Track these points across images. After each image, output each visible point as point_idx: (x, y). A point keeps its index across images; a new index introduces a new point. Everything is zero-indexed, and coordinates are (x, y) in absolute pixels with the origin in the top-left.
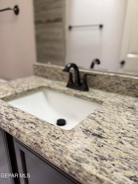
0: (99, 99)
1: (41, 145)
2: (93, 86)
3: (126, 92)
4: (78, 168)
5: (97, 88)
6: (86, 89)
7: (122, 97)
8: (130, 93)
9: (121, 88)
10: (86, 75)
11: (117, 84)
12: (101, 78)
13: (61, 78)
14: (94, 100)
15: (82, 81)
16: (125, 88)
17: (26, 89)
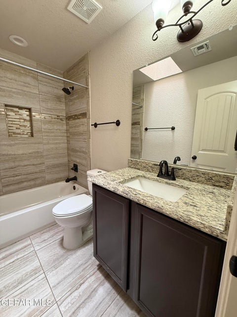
0: (186, 186)
1: (162, 208)
2: (178, 177)
3: (205, 182)
4: (189, 219)
5: (181, 178)
6: (174, 179)
7: (203, 185)
8: (209, 183)
9: (200, 179)
10: (173, 169)
11: (197, 176)
12: (184, 171)
13: (151, 170)
14: (182, 187)
15: (170, 173)
16: (204, 179)
17: (130, 177)
